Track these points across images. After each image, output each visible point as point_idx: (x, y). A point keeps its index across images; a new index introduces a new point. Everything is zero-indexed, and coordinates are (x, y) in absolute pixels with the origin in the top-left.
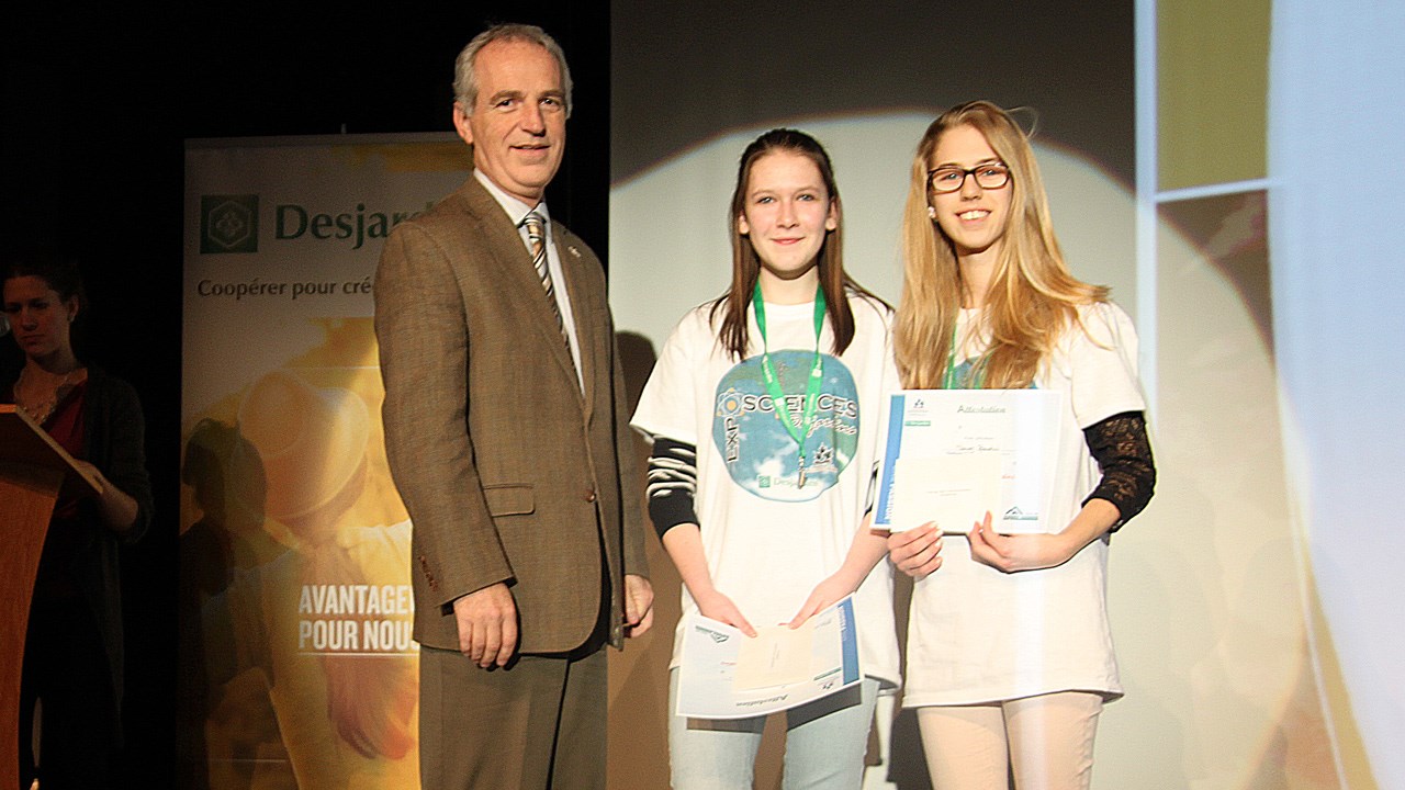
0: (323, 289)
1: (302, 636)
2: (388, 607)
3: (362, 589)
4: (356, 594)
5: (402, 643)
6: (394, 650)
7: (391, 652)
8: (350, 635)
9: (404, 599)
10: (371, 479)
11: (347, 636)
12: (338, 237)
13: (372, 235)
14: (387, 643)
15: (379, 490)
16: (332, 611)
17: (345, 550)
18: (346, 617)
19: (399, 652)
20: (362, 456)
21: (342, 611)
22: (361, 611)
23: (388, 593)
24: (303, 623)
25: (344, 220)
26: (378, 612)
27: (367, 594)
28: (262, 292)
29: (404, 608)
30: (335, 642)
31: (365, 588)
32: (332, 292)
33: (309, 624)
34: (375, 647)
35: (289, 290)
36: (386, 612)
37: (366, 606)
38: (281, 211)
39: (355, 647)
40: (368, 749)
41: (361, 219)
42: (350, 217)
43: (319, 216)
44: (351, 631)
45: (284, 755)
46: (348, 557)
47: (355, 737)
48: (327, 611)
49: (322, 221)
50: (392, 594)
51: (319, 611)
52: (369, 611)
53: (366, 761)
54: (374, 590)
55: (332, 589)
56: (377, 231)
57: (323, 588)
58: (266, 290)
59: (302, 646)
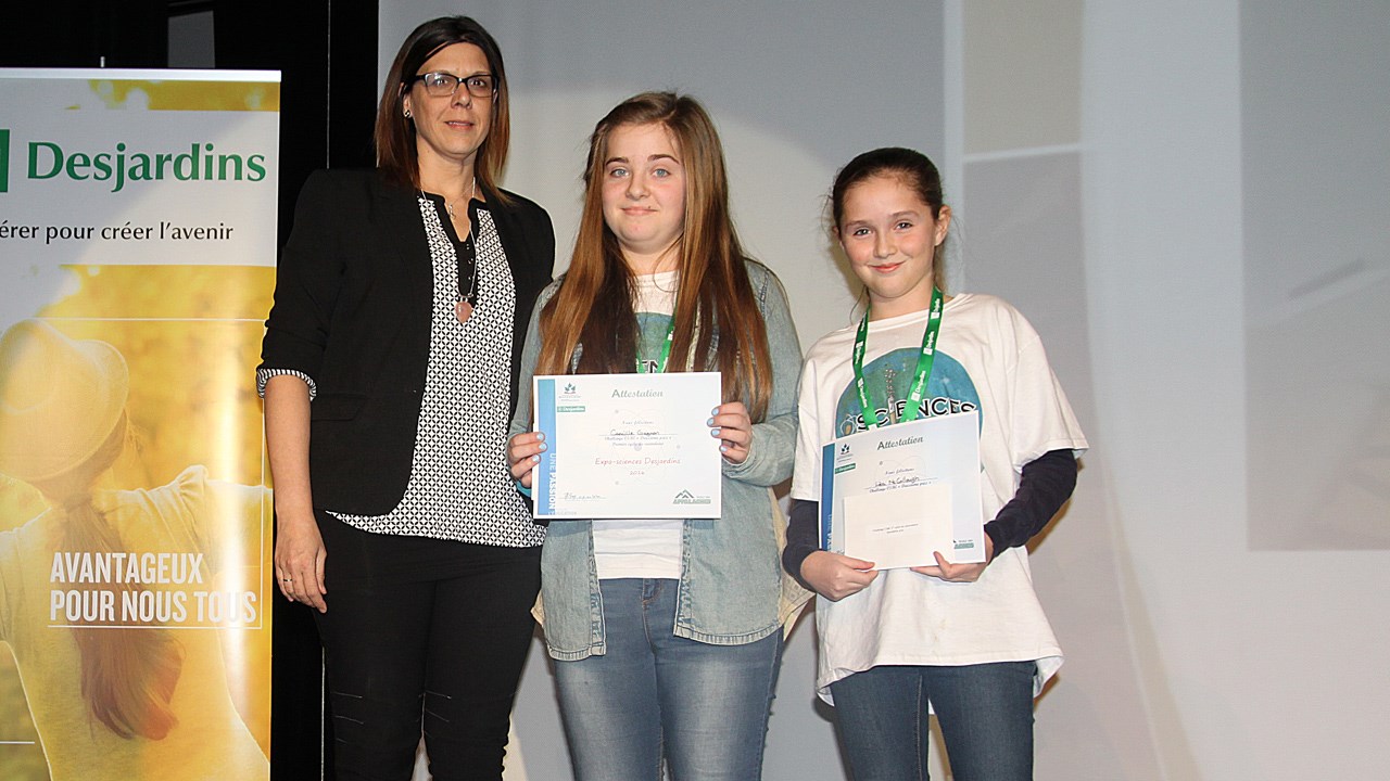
0: (79, 235)
1: (54, 607)
2: (148, 576)
3: (120, 556)
4: (114, 561)
5: (163, 615)
6: (155, 621)
7: (151, 623)
8: (107, 606)
9: (166, 568)
10: (131, 437)
11: (103, 606)
12: (96, 177)
13: (132, 175)
14: (147, 615)
15: (140, 451)
16: (86, 579)
17: (102, 514)
18: (103, 586)
19: (162, 624)
20: (121, 412)
21: (98, 581)
22: (119, 581)
23: (149, 560)
24: (55, 593)
25: (103, 160)
26: (137, 581)
27: (126, 562)
28: (12, 236)
29: (165, 577)
30: (90, 614)
31: (124, 555)
32: (89, 237)
33: (62, 594)
34: (134, 619)
35: (41, 234)
36: (145, 581)
37: (124, 575)
38: (33, 147)
39: (112, 619)
40: (126, 729)
41: (121, 159)
42: (109, 157)
43: (75, 156)
44: (107, 603)
45: (33, 735)
46: (105, 520)
47: (111, 715)
48: (82, 580)
49: (79, 160)
50: (153, 562)
51: (72, 580)
52: (128, 581)
53: (124, 741)
54: (133, 557)
55: (87, 556)
56: (139, 172)
57: (78, 555)
58: (17, 232)
59: (53, 618)
